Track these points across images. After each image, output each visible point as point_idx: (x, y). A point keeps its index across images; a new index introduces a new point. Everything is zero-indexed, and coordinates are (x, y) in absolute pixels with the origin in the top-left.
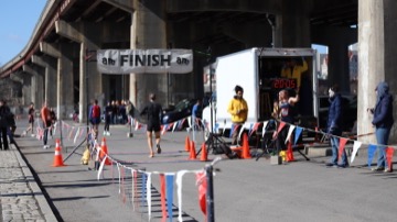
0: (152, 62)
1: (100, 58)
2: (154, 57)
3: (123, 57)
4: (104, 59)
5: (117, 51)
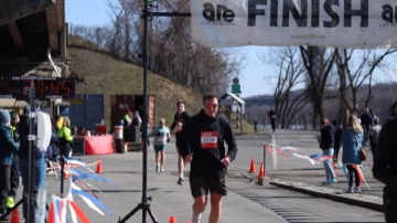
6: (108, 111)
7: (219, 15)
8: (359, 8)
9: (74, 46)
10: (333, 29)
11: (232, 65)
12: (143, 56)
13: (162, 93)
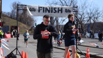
6: (10, 29)
7: (32, 10)
8: (60, 9)
9: (3, 16)
10: (55, 14)
11: (35, 20)
12: (17, 18)
13: (21, 26)
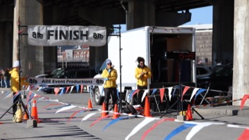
0: (74, 36)
1: (30, 32)
2: (75, 32)
3: (49, 32)
4: (34, 33)
5: (45, 27)
